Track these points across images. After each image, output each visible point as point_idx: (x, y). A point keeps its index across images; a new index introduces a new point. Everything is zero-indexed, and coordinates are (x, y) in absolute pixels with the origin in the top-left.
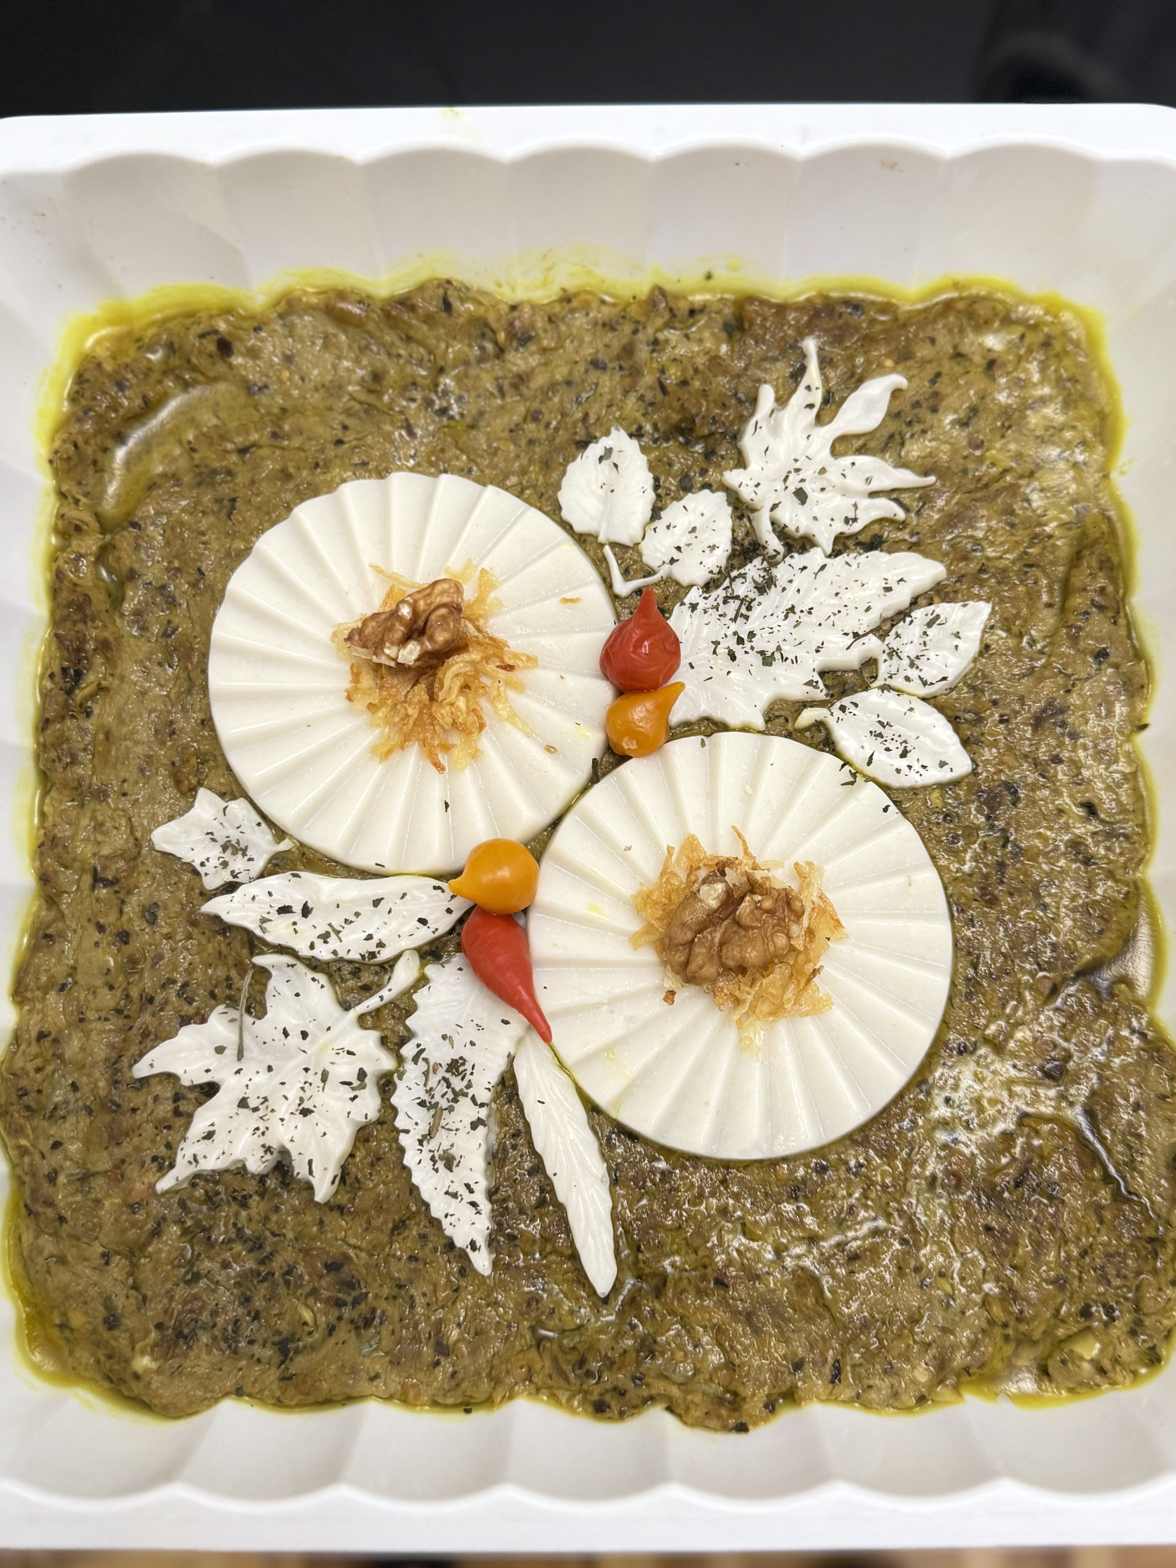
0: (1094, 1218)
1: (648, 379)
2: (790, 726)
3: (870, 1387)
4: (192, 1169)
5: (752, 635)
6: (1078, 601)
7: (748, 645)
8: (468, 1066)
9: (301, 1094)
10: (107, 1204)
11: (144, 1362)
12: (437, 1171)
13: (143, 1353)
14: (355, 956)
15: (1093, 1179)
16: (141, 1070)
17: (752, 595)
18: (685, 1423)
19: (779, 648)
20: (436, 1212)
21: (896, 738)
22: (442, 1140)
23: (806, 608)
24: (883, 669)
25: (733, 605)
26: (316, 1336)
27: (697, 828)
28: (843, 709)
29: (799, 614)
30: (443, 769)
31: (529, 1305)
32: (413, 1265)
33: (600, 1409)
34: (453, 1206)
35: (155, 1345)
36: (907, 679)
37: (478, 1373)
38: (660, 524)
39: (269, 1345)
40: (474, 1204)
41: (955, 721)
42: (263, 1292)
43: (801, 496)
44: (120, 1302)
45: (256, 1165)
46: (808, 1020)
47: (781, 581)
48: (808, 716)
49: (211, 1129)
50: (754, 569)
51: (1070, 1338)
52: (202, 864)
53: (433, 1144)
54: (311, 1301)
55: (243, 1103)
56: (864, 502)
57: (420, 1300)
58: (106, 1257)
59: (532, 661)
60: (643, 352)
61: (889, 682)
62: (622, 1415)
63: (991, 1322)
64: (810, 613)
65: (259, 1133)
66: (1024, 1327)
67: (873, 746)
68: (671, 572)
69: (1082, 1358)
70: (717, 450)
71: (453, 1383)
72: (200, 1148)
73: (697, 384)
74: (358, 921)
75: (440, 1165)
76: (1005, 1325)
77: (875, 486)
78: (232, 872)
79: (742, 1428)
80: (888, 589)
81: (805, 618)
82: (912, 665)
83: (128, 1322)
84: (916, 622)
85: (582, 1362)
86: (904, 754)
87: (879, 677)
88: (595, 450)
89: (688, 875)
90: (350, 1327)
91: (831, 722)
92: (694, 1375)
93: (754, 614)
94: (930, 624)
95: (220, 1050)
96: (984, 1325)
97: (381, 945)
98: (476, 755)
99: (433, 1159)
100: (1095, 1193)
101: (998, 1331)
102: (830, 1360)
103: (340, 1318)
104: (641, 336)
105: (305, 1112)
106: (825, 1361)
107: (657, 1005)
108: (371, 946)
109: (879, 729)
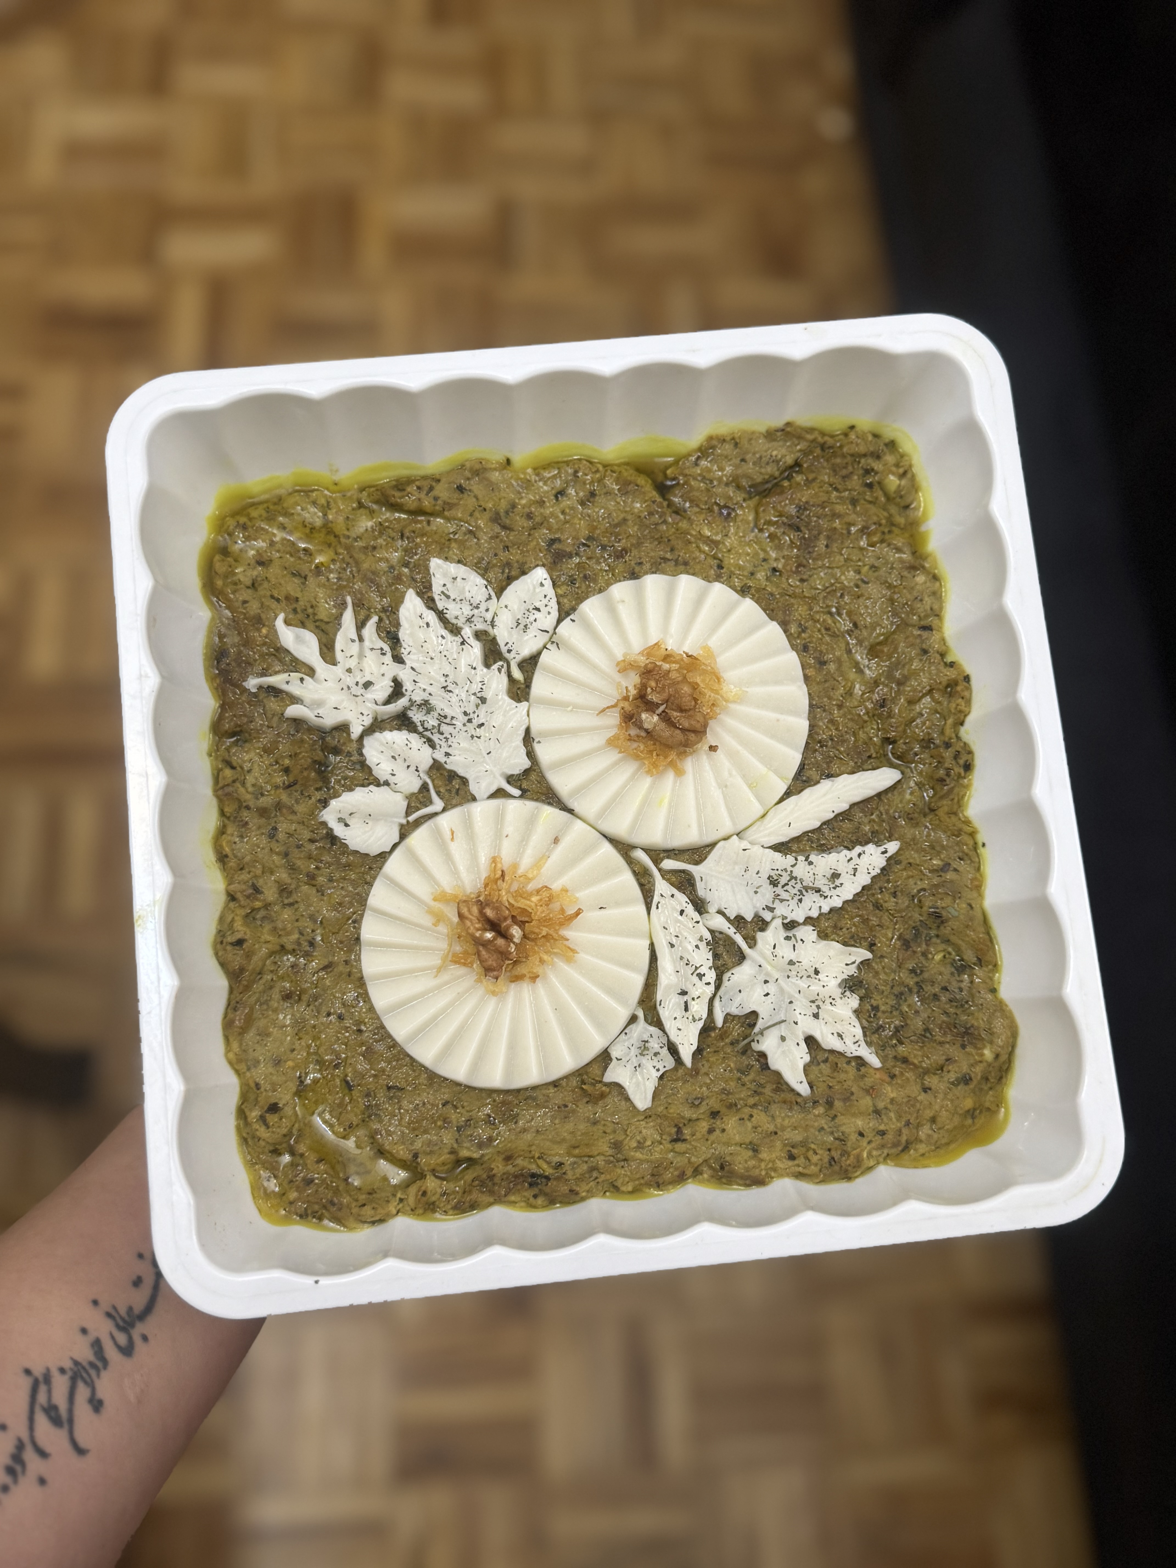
0: (814, 484)
1: (284, 797)
2: (523, 686)
3: (931, 609)
4: (863, 1044)
5: (465, 713)
6: (427, 503)
7: (472, 716)
8: (773, 873)
9: (805, 977)
10: (892, 1095)
11: (988, 1053)
12: (842, 884)
13: (982, 1055)
14: (710, 956)
15: (790, 485)
16: (804, 1089)
17: (436, 715)
18: (969, 713)
19: (474, 694)
20: (866, 880)
21: (526, 616)
22: (821, 883)
23: (443, 679)
24: (480, 626)
25: (444, 728)
26: (950, 949)
27: (599, 740)
28: (509, 651)
29: (448, 683)
30: (580, 909)
31: (912, 819)
32: (899, 894)
33: (968, 767)
34: (862, 870)
35: (976, 1048)
36: (487, 610)
37: (958, 844)
38: (392, 780)
39: (961, 979)
40: (859, 855)
41: (510, 580)
42: (929, 987)
43: (367, 685)
44: (952, 1076)
45: (854, 1001)
46: (718, 660)
47: (425, 696)
48: (517, 674)
49: (836, 1035)
50: (416, 716)
51: (886, 495)
52: (658, 1070)
53: (824, 889)
54: (930, 956)
55: (816, 1016)
56: (367, 643)
57: (920, 885)
58: (926, 1090)
59: (494, 860)
60: (265, 801)
61: (488, 622)
62: (970, 752)
63: (882, 541)
64: (447, 676)
65: (833, 1002)
66: (884, 522)
67: (532, 631)
68: (424, 772)
69: (899, 486)
70: (333, 745)
71: (966, 858)
72: (849, 1041)
73: (287, 762)
74: (686, 956)
75: (838, 882)
76: (883, 533)
77: (356, 637)
78: (661, 1047)
79: (967, 679)
80: (428, 625)
81: (451, 679)
82: (477, 607)
83: (965, 1069)
84: (446, 606)
85: (942, 780)
86: (538, 610)
87: (486, 629)
88: (339, 830)
89: (634, 741)
90: (942, 928)
91: (519, 658)
92: (939, 713)
93: (449, 712)
94: (448, 597)
95: (783, 1039)
96: (884, 545)
97: (701, 939)
98: (565, 890)
99: (834, 888)
100: (799, 484)
101: (887, 537)
102: (919, 632)
103: (937, 936)
104: (251, 804)
105: (817, 972)
106: (920, 635)
107: (720, 754)
108: (703, 945)
109: (522, 626)
